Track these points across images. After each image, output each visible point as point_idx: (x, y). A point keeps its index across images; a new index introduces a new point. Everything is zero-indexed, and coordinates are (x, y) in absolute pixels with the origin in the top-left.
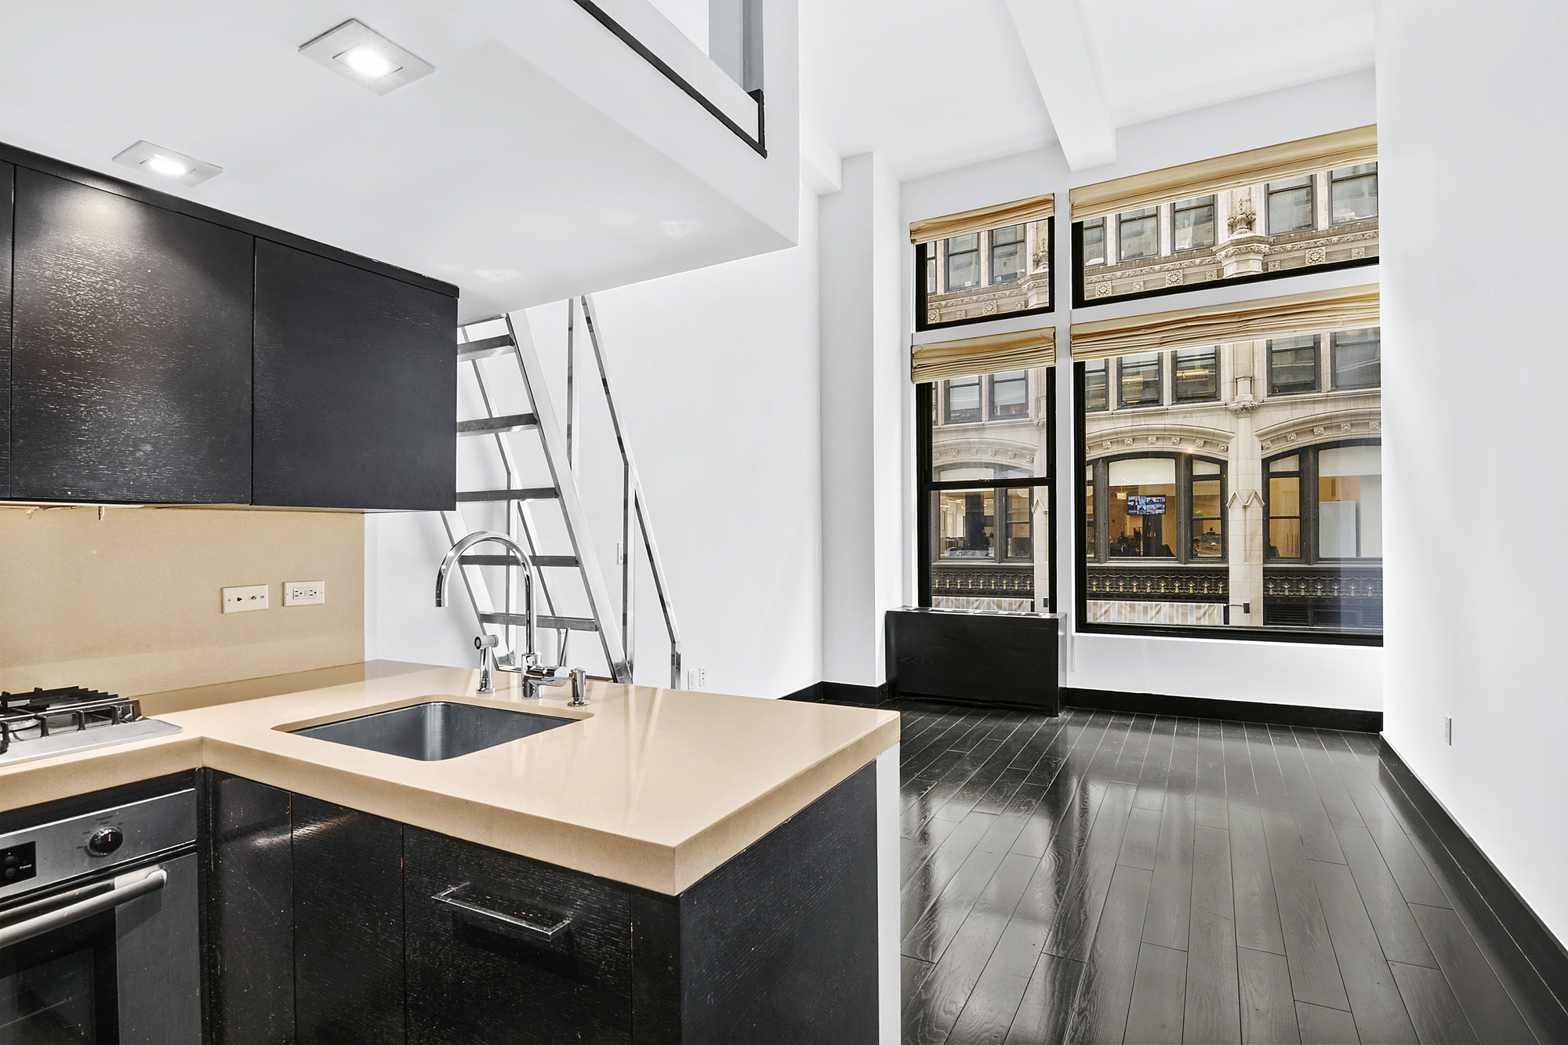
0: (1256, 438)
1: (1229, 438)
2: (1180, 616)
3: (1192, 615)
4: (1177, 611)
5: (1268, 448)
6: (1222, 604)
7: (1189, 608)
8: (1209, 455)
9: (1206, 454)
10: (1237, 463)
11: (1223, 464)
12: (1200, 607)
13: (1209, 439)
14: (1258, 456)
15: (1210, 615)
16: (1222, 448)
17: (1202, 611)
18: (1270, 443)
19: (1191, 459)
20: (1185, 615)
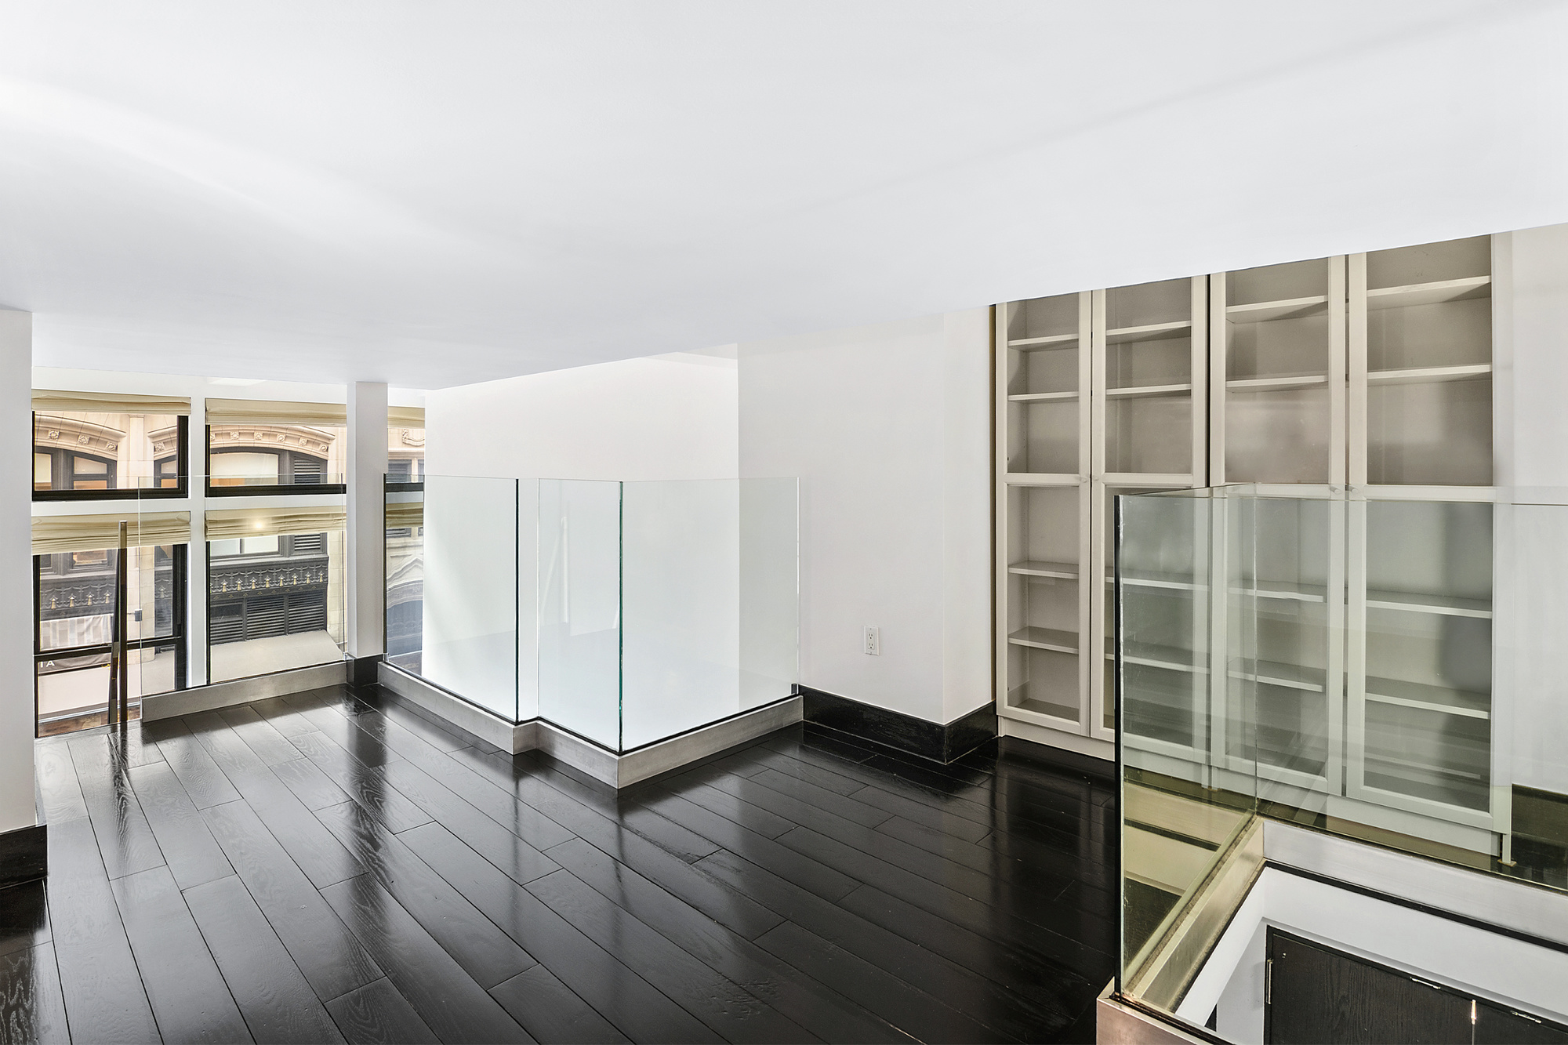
0: (148, 439)
1: (119, 437)
2: (58, 636)
3: (72, 630)
4: (54, 630)
5: (160, 450)
6: (109, 615)
7: (69, 624)
8: (95, 453)
9: (91, 452)
10: (128, 464)
11: (111, 464)
12: (82, 622)
13: (97, 436)
14: (151, 457)
15: (95, 628)
16: (111, 447)
17: (85, 625)
18: (163, 445)
19: (71, 456)
20: (63, 634)
